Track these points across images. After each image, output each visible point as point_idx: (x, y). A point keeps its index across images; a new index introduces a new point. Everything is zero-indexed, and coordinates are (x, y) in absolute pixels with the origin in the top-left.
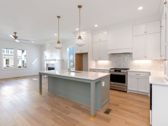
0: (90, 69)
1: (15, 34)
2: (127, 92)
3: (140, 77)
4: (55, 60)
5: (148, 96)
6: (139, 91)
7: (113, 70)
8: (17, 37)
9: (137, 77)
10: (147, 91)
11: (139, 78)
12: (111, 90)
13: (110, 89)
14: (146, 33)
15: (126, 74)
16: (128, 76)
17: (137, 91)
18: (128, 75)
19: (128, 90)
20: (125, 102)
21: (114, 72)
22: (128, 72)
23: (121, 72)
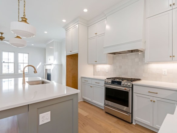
0: (82, 77)
1: (2, 34)
2: (132, 123)
3: (158, 99)
4: (51, 65)
6: (154, 127)
8: (4, 37)
9: (151, 98)
14: (174, 7)
15: (130, 90)
19: (134, 121)
21: (111, 84)
22: (134, 87)
23: (122, 85)
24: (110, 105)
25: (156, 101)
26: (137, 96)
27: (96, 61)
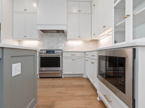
2: (62, 77)
3: (76, 58)
5: (82, 77)
6: (74, 73)
7: (45, 51)
9: (73, 58)
10: (82, 72)
11: (74, 58)
12: (42, 79)
13: (40, 78)
15: (61, 56)
16: (63, 58)
17: (73, 73)
18: (63, 56)
19: (63, 75)
20: (62, 93)
21: (45, 53)
22: (63, 53)
23: (55, 53)
24: (44, 70)
25: (75, 59)
26: (65, 59)
27: (26, 36)
